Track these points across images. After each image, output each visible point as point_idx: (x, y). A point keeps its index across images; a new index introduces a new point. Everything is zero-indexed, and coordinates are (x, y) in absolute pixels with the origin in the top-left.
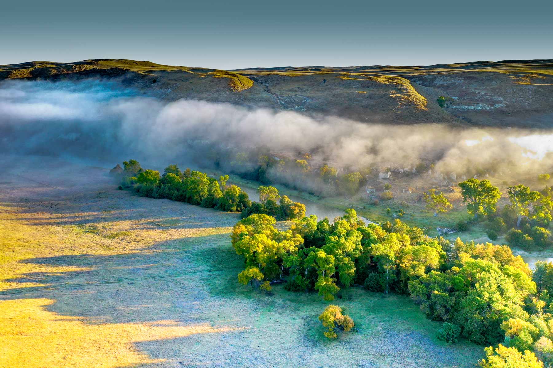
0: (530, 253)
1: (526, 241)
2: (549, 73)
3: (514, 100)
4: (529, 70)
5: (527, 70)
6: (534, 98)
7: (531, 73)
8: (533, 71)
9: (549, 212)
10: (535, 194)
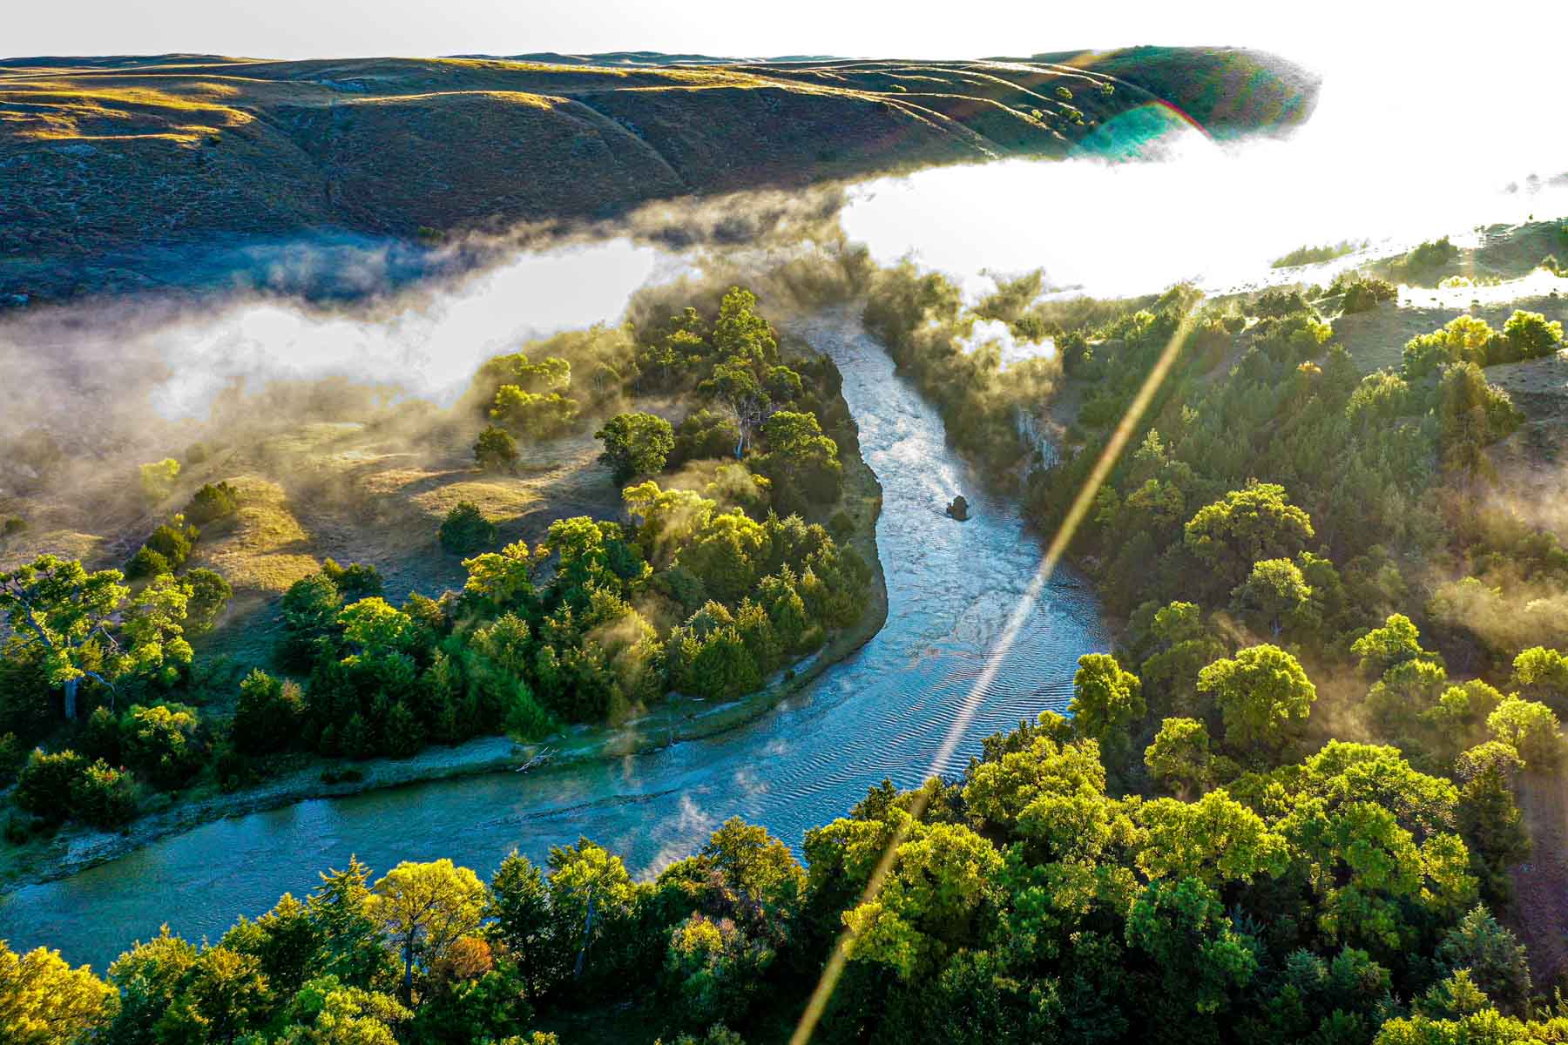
0: (125, 834)
1: (99, 792)
2: (140, 97)
3: (26, 196)
4: (72, 90)
5: (65, 90)
6: (98, 186)
7: (77, 100)
8: (84, 93)
9: (180, 629)
10: (109, 580)
